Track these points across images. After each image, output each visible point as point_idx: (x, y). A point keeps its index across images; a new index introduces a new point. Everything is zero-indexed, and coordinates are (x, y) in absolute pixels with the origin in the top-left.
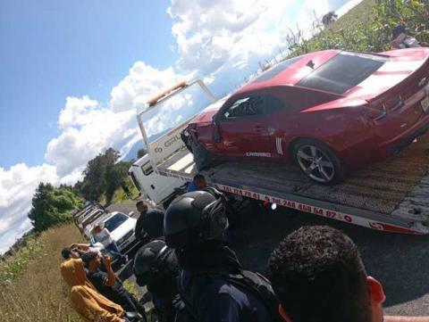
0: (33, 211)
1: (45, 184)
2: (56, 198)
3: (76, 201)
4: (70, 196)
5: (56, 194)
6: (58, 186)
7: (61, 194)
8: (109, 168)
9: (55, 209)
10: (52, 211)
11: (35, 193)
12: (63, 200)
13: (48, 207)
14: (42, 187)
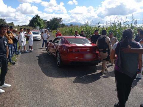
0: (31, 20)
1: (38, 16)
2: (39, 21)
3: (43, 25)
4: (42, 23)
5: (39, 20)
6: (41, 19)
7: (40, 21)
8: (57, 23)
9: (36, 23)
10: (35, 23)
11: (35, 16)
12: (40, 23)
13: (35, 22)
14: (37, 16)
